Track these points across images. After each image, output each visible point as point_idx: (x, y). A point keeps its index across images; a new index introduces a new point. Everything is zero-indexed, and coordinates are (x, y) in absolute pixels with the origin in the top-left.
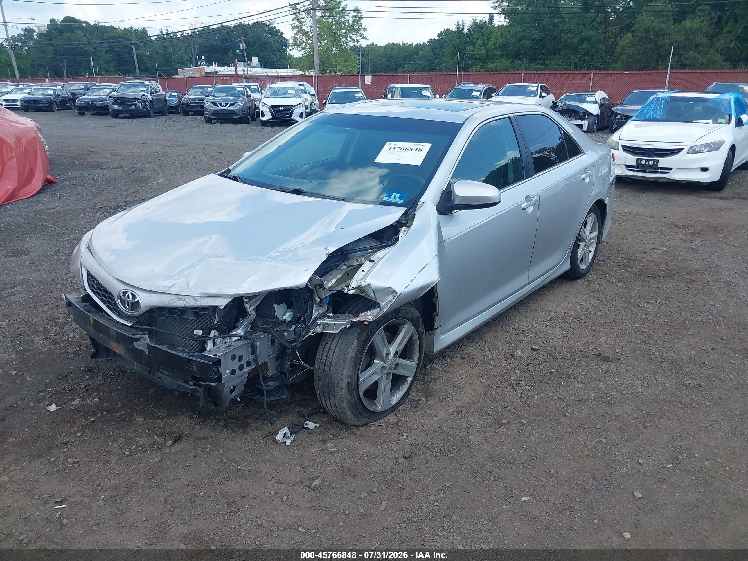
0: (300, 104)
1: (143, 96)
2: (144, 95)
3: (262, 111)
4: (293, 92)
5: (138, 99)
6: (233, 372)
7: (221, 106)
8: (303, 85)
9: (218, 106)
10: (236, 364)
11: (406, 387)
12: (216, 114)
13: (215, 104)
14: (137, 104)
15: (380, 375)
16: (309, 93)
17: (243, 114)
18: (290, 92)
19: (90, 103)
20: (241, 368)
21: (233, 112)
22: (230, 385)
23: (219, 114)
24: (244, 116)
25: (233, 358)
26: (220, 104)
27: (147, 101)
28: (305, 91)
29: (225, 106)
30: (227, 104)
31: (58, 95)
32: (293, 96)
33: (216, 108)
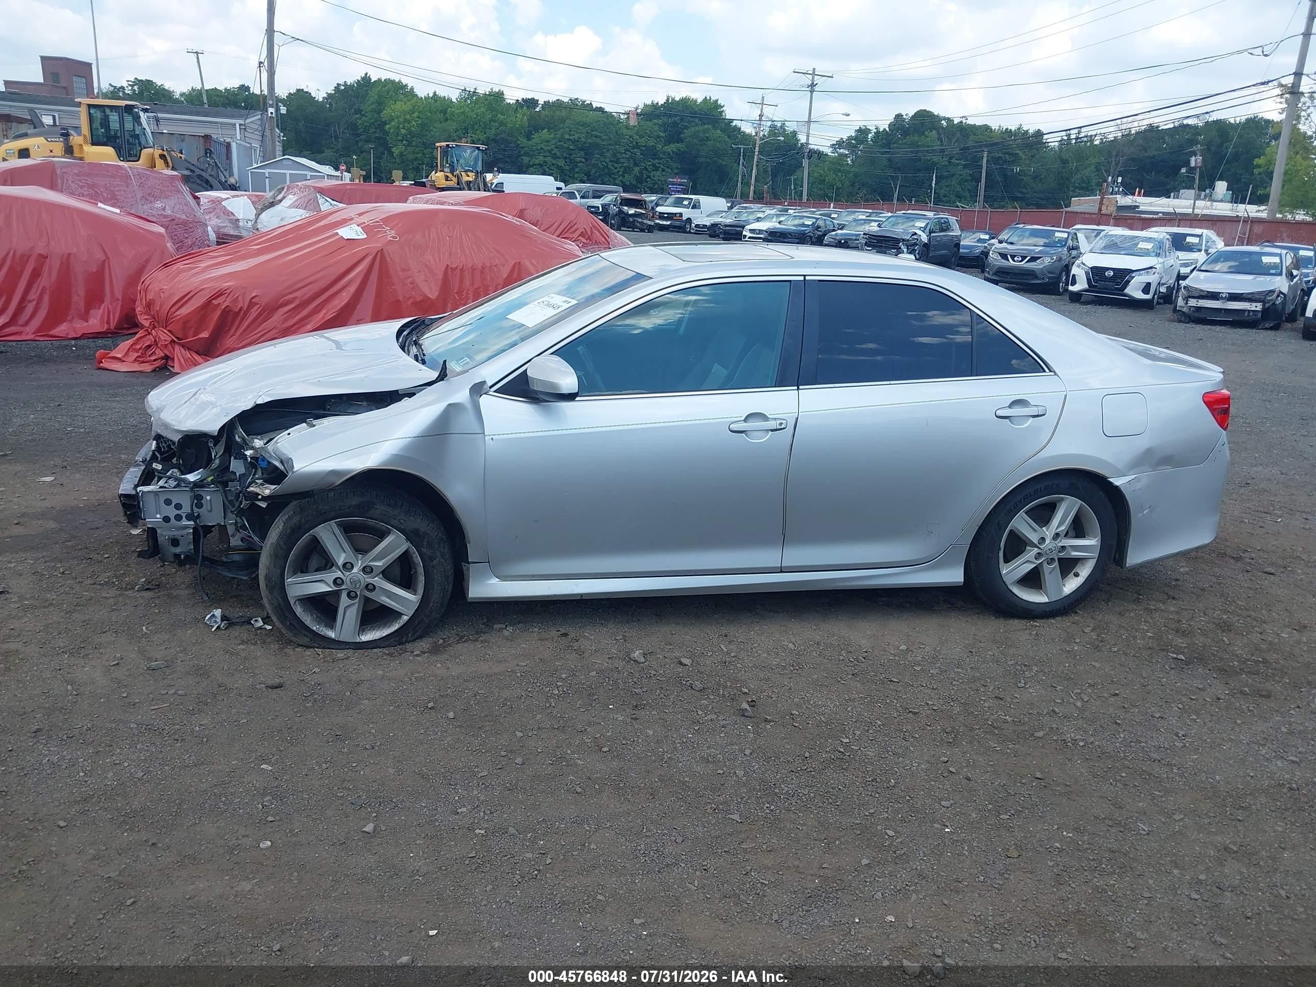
0: (1151, 268)
1: (913, 235)
2: (916, 234)
3: (1074, 276)
4: (1149, 246)
5: (904, 240)
6: (166, 519)
7: (1014, 261)
8: (1200, 236)
9: (1008, 260)
10: (171, 512)
11: (396, 627)
12: (1003, 273)
13: (1004, 256)
14: (900, 248)
15: (331, 587)
16: (1206, 251)
17: (1049, 278)
18: (1142, 245)
19: (843, 241)
20: (178, 518)
21: (1031, 274)
22: (164, 533)
23: (1007, 273)
24: (1051, 281)
25: (168, 502)
26: (1013, 257)
27: (917, 244)
28: (1200, 248)
29: (1021, 261)
30: (1024, 258)
31: (819, 227)
32: (1145, 253)
33: (1004, 263)
